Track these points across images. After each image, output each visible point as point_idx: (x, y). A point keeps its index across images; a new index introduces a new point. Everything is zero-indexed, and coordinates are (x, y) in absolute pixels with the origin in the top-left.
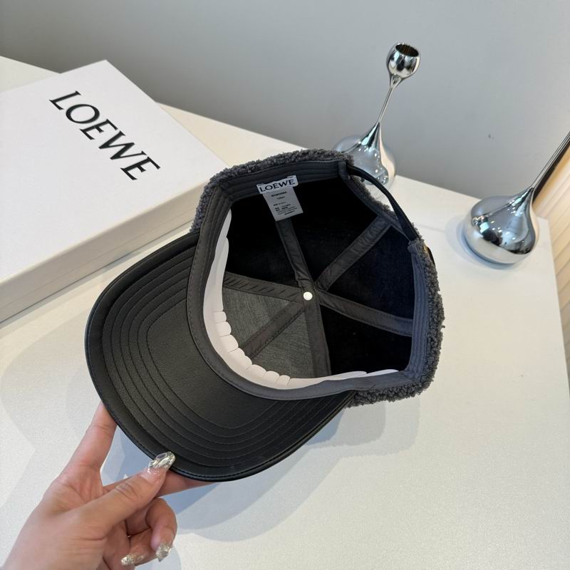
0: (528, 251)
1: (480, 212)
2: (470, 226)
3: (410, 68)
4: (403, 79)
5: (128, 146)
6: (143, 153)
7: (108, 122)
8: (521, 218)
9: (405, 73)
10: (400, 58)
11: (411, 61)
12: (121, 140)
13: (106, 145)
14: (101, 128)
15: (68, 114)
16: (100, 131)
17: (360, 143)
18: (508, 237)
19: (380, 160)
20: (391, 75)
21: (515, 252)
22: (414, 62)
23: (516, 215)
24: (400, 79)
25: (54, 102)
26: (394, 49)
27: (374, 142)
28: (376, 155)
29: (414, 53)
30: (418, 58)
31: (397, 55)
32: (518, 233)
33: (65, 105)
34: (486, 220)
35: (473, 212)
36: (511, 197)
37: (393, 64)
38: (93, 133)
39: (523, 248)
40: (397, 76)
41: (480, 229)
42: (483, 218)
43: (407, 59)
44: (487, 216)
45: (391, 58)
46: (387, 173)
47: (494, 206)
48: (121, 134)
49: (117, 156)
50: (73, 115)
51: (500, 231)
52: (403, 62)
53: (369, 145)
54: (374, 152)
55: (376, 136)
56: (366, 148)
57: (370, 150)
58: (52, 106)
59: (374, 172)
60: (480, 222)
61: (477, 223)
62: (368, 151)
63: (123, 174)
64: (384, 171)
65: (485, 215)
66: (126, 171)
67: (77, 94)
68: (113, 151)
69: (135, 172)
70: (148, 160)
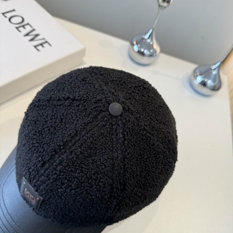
0: (218, 89)
1: (197, 71)
2: (192, 78)
5: (37, 35)
7: (28, 24)
8: (216, 75)
9: (165, 4)
12: (34, 33)
13: (27, 35)
14: (26, 27)
15: (10, 20)
16: (24, 28)
17: (143, 37)
18: (210, 82)
19: (152, 45)
20: (159, 6)
21: (213, 90)
23: (213, 73)
24: (163, 8)
25: (3, 14)
28: (151, 43)
32: (214, 81)
34: (201, 75)
35: (195, 71)
38: (21, 29)
40: (162, 6)
41: (196, 79)
42: (198, 74)
46: (156, 52)
48: (34, 30)
49: (32, 40)
50: (12, 20)
51: (206, 80)
53: (149, 38)
56: (147, 40)
57: (149, 41)
58: (2, 16)
59: (150, 52)
60: (197, 76)
61: (195, 76)
62: (148, 42)
63: (34, 48)
64: (154, 51)
65: (200, 72)
66: (35, 47)
67: (14, 10)
68: (30, 37)
69: (40, 48)
70: (46, 42)
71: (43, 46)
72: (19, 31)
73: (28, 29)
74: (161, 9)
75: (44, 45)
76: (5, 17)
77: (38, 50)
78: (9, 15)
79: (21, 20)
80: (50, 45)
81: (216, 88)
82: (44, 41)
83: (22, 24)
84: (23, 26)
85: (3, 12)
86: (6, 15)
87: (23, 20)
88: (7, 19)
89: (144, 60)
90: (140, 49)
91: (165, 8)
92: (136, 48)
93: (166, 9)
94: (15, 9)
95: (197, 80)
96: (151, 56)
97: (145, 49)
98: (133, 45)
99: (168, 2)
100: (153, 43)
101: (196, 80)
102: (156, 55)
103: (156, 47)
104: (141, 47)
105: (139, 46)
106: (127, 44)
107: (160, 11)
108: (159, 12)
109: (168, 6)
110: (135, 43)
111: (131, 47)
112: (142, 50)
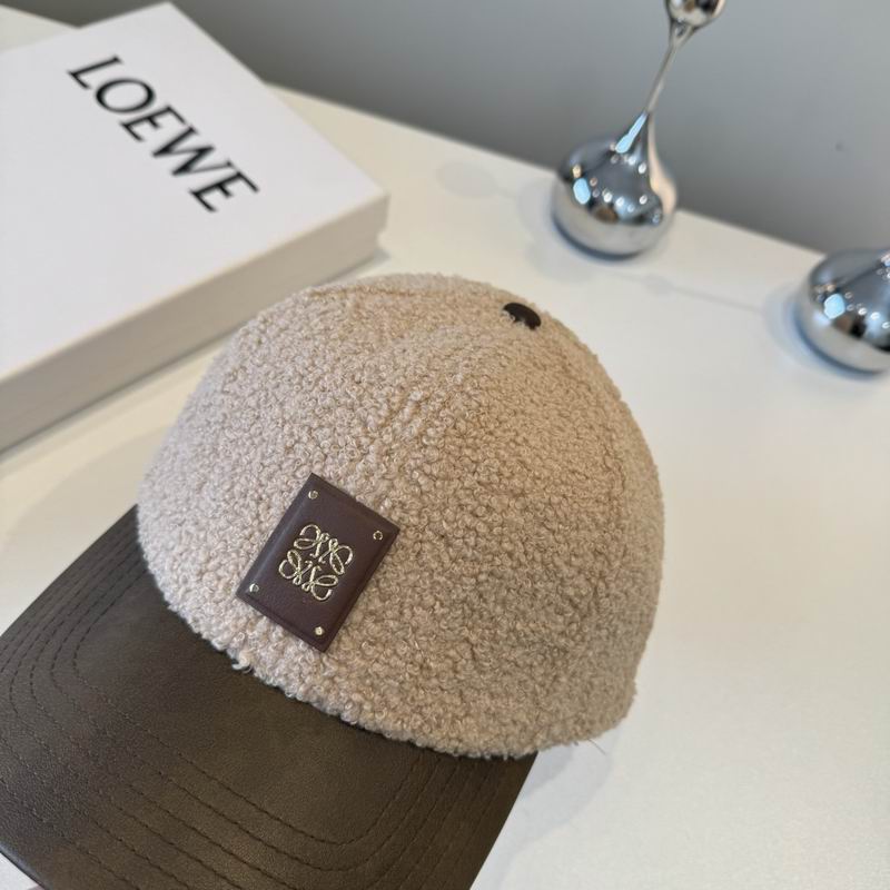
1: (826, 277)
2: (807, 302)
5: (202, 152)
6: (229, 164)
7: (169, 110)
9: (697, 16)
12: (193, 142)
13: (166, 150)
14: (159, 120)
15: (100, 96)
16: (155, 125)
17: (612, 148)
18: (876, 322)
19: (647, 176)
20: (673, 21)
24: (689, 29)
25: (75, 75)
27: (638, 149)
28: (642, 170)
33: (95, 81)
34: (837, 291)
35: (814, 277)
38: (143, 129)
40: (684, 24)
41: (823, 307)
42: (830, 288)
44: (840, 284)
46: (659, 204)
48: (191, 131)
49: (184, 169)
50: (109, 97)
51: (862, 312)
53: (631, 151)
54: (639, 164)
55: (643, 137)
56: (625, 158)
57: (632, 161)
58: (72, 81)
59: (637, 204)
60: (826, 295)
61: (819, 298)
62: (627, 164)
63: (193, 201)
64: (654, 201)
65: (835, 281)
66: (198, 194)
67: (115, 60)
68: (176, 160)
69: (214, 197)
70: (239, 176)
71: (226, 193)
72: (137, 137)
73: (169, 128)
74: (681, 34)
75: (230, 187)
76: (84, 85)
77: (209, 207)
78: (95, 79)
79: (141, 95)
80: (254, 187)
82: (228, 172)
83: (147, 111)
84: (151, 119)
85: (75, 67)
86: (85, 78)
87: (150, 95)
88: (91, 94)
89: (614, 238)
90: (595, 195)
91: (695, 28)
92: (582, 192)
93: (698, 33)
94: (121, 55)
95: (826, 311)
96: (641, 219)
97: (616, 193)
98: (569, 179)
99: (709, 7)
100: (648, 170)
101: (823, 312)
102: (662, 217)
103: (662, 186)
104: (601, 187)
105: (593, 183)
106: (547, 177)
107: (678, 42)
109: (707, 23)
110: (576, 172)
111: (562, 187)
112: (607, 198)
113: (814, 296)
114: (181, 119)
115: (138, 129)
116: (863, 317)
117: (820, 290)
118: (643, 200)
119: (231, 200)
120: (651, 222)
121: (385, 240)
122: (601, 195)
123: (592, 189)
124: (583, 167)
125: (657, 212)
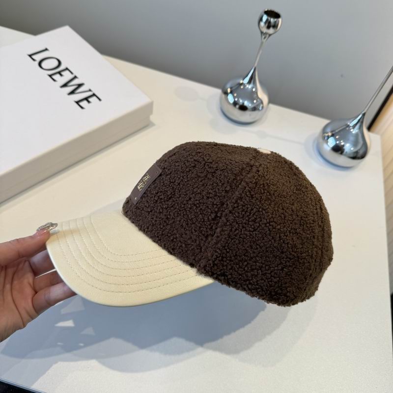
0: (363, 157)
1: (329, 130)
2: (321, 140)
3: (275, 26)
4: (270, 35)
5: (80, 85)
6: (90, 90)
7: (67, 69)
8: (357, 135)
9: (271, 31)
10: (267, 20)
11: (275, 22)
12: (76, 82)
13: (65, 85)
14: (63, 73)
15: (40, 64)
16: (61, 75)
17: (241, 82)
18: (348, 147)
19: (257, 93)
20: (262, 33)
21: (354, 158)
22: (277, 22)
23: (353, 132)
24: (268, 36)
25: (30, 56)
26: (263, 13)
27: (252, 81)
28: (254, 90)
29: (277, 16)
30: (280, 20)
31: (265, 18)
32: (355, 144)
33: (38, 58)
34: (333, 135)
35: (324, 130)
36: (349, 119)
37: (262, 24)
38: (56, 77)
39: (359, 155)
40: (266, 33)
41: (327, 142)
42: (330, 134)
43: (272, 20)
44: (334, 133)
45: (261, 19)
46: (262, 103)
47: (338, 126)
48: (75, 77)
49: (72, 92)
50: (43, 65)
51: (342, 144)
52: (270, 22)
53: (249, 82)
54: (253, 88)
55: (253, 77)
56: (247, 85)
57: (249, 87)
58: (29, 58)
59: (253, 103)
60: (328, 137)
61: (326, 138)
63: (76, 105)
64: (260, 102)
65: (332, 132)
66: (77, 102)
67: (46, 49)
68: (70, 89)
69: (84, 104)
70: (94, 95)
71: (89, 102)
72: (54, 80)
73: (67, 76)
74: (265, 38)
75: (90, 100)
76: (34, 60)
77: (82, 108)
78: (38, 57)
79: (56, 63)
80: (100, 100)
81: (359, 156)
82: (90, 93)
84: (60, 73)
85: (30, 53)
86: (34, 57)
87: (60, 63)
88: (37, 63)
90: (236, 100)
92: (231, 98)
94: (48, 48)
95: (328, 144)
96: (254, 109)
97: (244, 99)
98: (226, 93)
100: (256, 89)
102: (263, 107)
103: (263, 96)
104: (238, 97)
105: (235, 95)
106: (218, 92)
107: (264, 41)
108: (262, 43)
109: (275, 32)
110: (229, 90)
111: (224, 96)
112: (241, 101)
113: (324, 138)
114: (72, 73)
115: (54, 77)
116: (343, 146)
117: (326, 135)
118: (255, 101)
119: (90, 104)
120: (259, 109)
121: (153, 118)
122: (238, 99)
123: (234, 97)
124: (231, 88)
125: (261, 105)
